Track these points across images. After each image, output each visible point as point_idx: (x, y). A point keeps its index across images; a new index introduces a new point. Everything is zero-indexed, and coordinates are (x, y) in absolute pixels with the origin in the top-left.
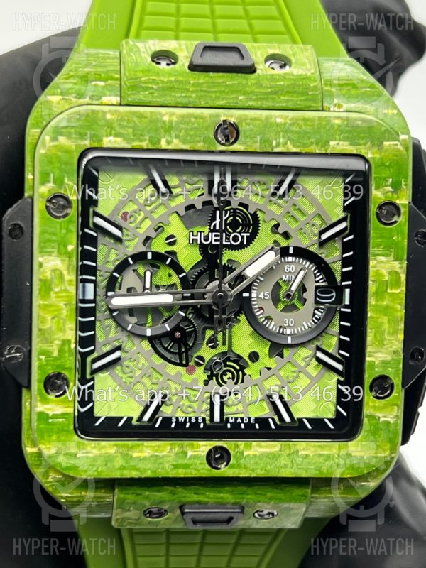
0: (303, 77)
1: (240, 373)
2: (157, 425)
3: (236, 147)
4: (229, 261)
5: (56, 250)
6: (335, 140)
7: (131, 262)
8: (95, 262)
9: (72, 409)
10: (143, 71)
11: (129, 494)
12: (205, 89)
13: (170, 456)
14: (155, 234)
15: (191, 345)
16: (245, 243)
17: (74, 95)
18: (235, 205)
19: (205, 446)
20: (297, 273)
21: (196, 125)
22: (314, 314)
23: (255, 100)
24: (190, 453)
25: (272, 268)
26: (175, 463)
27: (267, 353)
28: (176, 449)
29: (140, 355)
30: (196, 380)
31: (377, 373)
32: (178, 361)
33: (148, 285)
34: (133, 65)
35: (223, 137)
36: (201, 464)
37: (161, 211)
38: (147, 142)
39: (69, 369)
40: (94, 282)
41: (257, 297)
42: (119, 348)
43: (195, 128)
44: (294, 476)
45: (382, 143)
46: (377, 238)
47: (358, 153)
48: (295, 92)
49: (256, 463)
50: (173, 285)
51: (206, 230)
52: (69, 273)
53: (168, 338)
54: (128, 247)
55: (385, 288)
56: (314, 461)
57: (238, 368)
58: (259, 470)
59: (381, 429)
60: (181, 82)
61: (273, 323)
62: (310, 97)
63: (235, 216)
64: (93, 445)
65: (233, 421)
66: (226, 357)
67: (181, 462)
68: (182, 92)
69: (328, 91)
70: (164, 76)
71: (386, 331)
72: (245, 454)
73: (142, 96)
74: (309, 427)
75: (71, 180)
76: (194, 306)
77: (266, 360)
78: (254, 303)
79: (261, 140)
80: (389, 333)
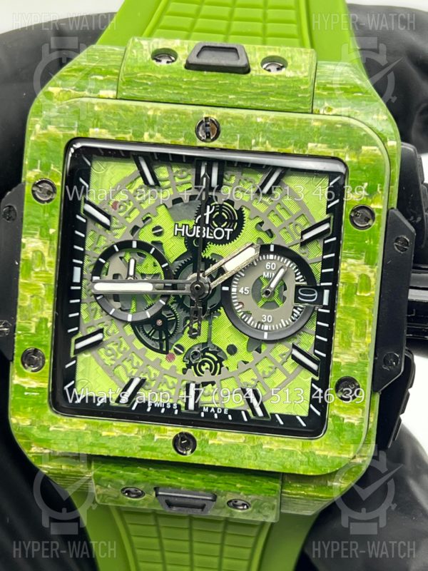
0: (294, 79)
1: (218, 364)
2: (134, 408)
3: (216, 144)
4: (213, 254)
5: (38, 233)
6: (314, 142)
7: (117, 250)
8: (84, 247)
9: (47, 384)
10: (140, 68)
11: (104, 471)
12: (197, 87)
13: (138, 438)
14: (143, 224)
15: (171, 333)
16: (228, 238)
17: (74, 87)
18: (221, 201)
19: (171, 431)
20: (276, 270)
21: (178, 121)
22: (293, 312)
23: (244, 100)
24: (157, 437)
25: (253, 264)
26: (142, 445)
27: (245, 346)
28: (144, 431)
29: (122, 340)
30: (174, 368)
31: (343, 374)
32: (159, 348)
33: (131, 273)
34: (133, 61)
35: (204, 134)
36: (167, 448)
38: (131, 134)
39: (45, 346)
40: (81, 266)
41: (237, 292)
42: (101, 331)
43: (178, 123)
44: (258, 469)
45: (360, 148)
46: (349, 240)
47: (336, 156)
48: (284, 94)
49: (221, 452)
50: (157, 275)
51: (191, 223)
52: (49, 255)
53: (150, 325)
54: (116, 234)
55: (354, 291)
56: (278, 456)
57: (216, 359)
58: (223, 460)
59: (345, 430)
60: (175, 79)
61: (251, 318)
62: (299, 99)
63: (221, 212)
64: (65, 421)
65: (206, 410)
66: (206, 347)
67: (148, 444)
68: (175, 89)
69: (319, 94)
70: (159, 73)
71: (354, 334)
72: (210, 442)
73: (135, 92)
74: (282, 423)
75: (58, 167)
76: (176, 296)
77: (243, 354)
78: (233, 297)
79: (240, 139)
80: (356, 335)
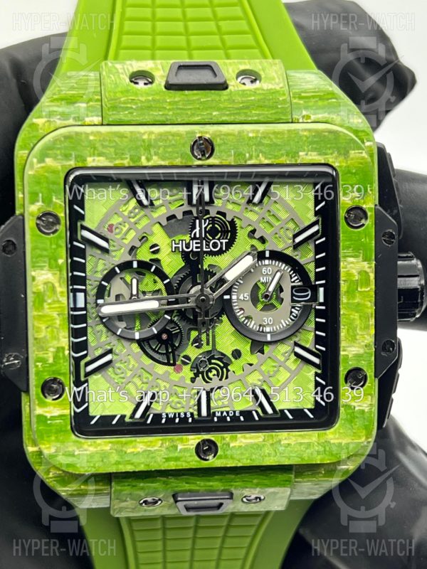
0: (272, 91)
1: (225, 370)
2: (149, 422)
3: (212, 161)
4: (209, 266)
5: (47, 265)
6: (304, 151)
7: (118, 271)
8: (85, 272)
9: (69, 411)
10: (122, 92)
11: (125, 486)
12: (181, 107)
13: (162, 451)
14: (139, 243)
15: (177, 345)
16: (224, 249)
17: (58, 117)
18: (213, 213)
19: (193, 440)
20: (273, 274)
21: (173, 142)
22: (291, 312)
23: (227, 115)
24: (180, 447)
25: (250, 271)
26: (166, 456)
27: (249, 350)
28: (167, 444)
29: (130, 357)
30: (183, 378)
31: (351, 365)
32: (166, 361)
33: (135, 292)
34: (113, 86)
35: (199, 153)
36: (190, 456)
37: (145, 222)
38: (128, 160)
39: (64, 374)
40: (84, 291)
41: (238, 299)
42: (110, 351)
43: (173, 145)
44: (277, 464)
45: (348, 152)
46: (346, 240)
47: (326, 162)
48: (265, 106)
49: (242, 454)
50: (158, 291)
51: (187, 238)
52: (60, 286)
53: (156, 340)
54: (114, 257)
55: (355, 287)
56: (296, 450)
57: (222, 365)
58: (245, 460)
59: (357, 417)
60: (158, 101)
61: (253, 322)
62: (279, 110)
63: (213, 224)
64: (89, 444)
65: (219, 414)
66: (210, 356)
67: (171, 455)
68: (160, 111)
69: (296, 103)
70: (142, 96)
71: (359, 327)
72: (232, 445)
73: (123, 116)
74: (291, 417)
75: (60, 199)
76: (179, 311)
77: (248, 356)
78: (234, 304)
79: (235, 154)
80: (361, 328)
